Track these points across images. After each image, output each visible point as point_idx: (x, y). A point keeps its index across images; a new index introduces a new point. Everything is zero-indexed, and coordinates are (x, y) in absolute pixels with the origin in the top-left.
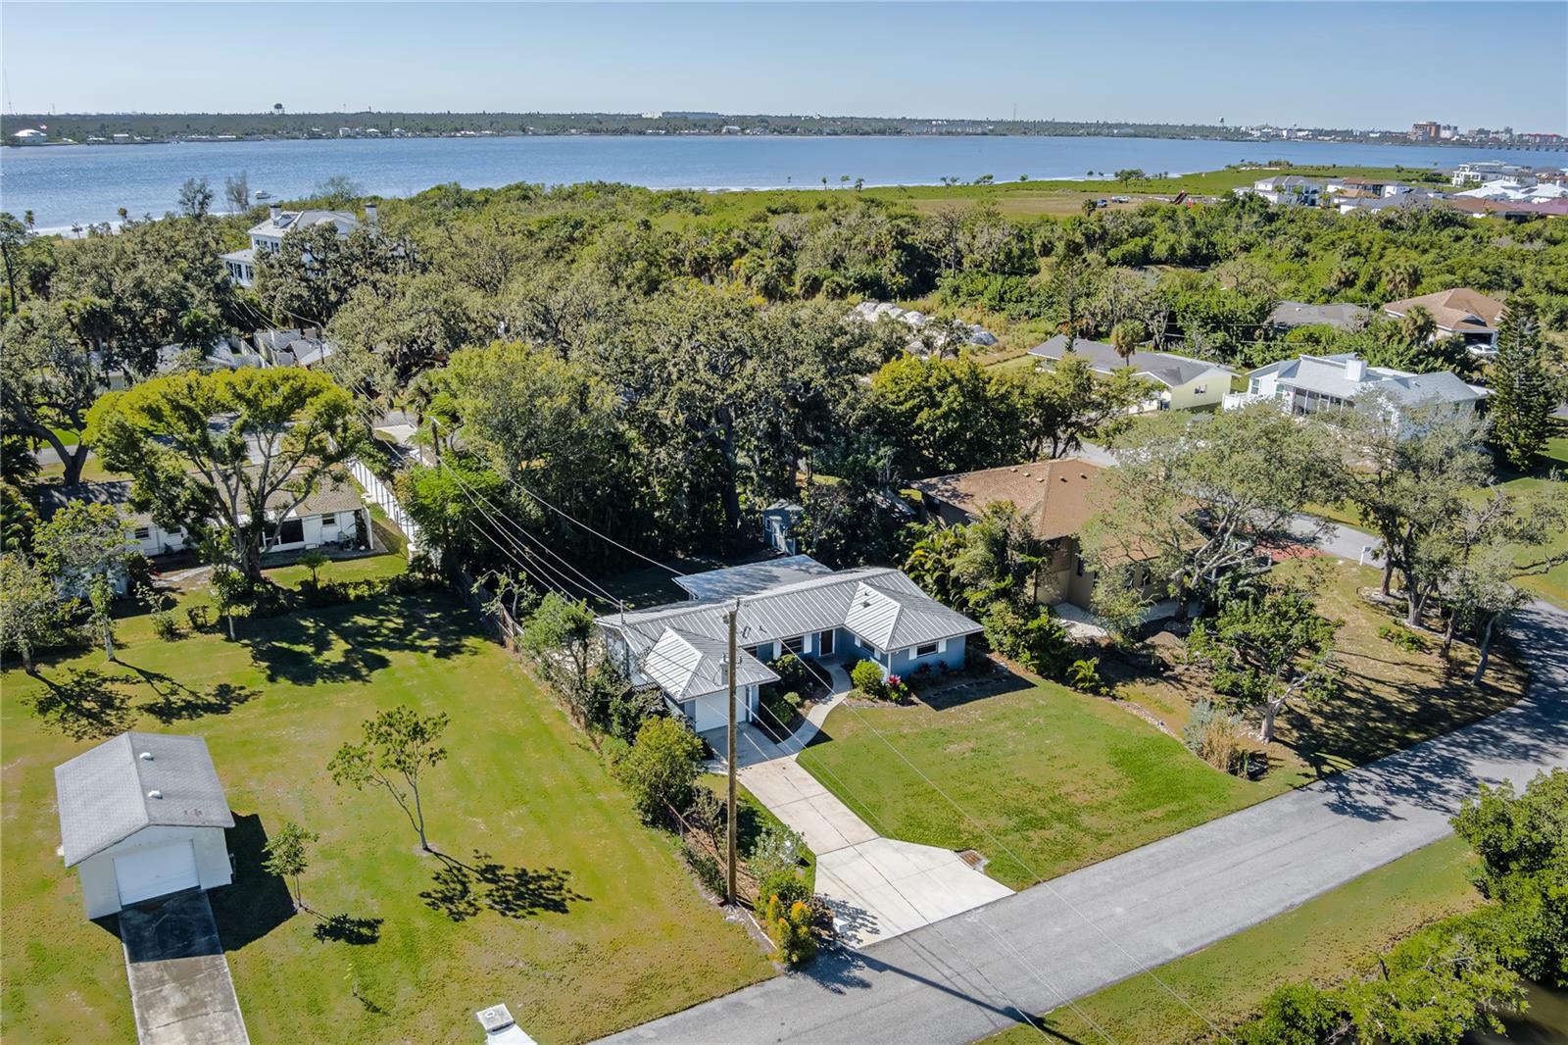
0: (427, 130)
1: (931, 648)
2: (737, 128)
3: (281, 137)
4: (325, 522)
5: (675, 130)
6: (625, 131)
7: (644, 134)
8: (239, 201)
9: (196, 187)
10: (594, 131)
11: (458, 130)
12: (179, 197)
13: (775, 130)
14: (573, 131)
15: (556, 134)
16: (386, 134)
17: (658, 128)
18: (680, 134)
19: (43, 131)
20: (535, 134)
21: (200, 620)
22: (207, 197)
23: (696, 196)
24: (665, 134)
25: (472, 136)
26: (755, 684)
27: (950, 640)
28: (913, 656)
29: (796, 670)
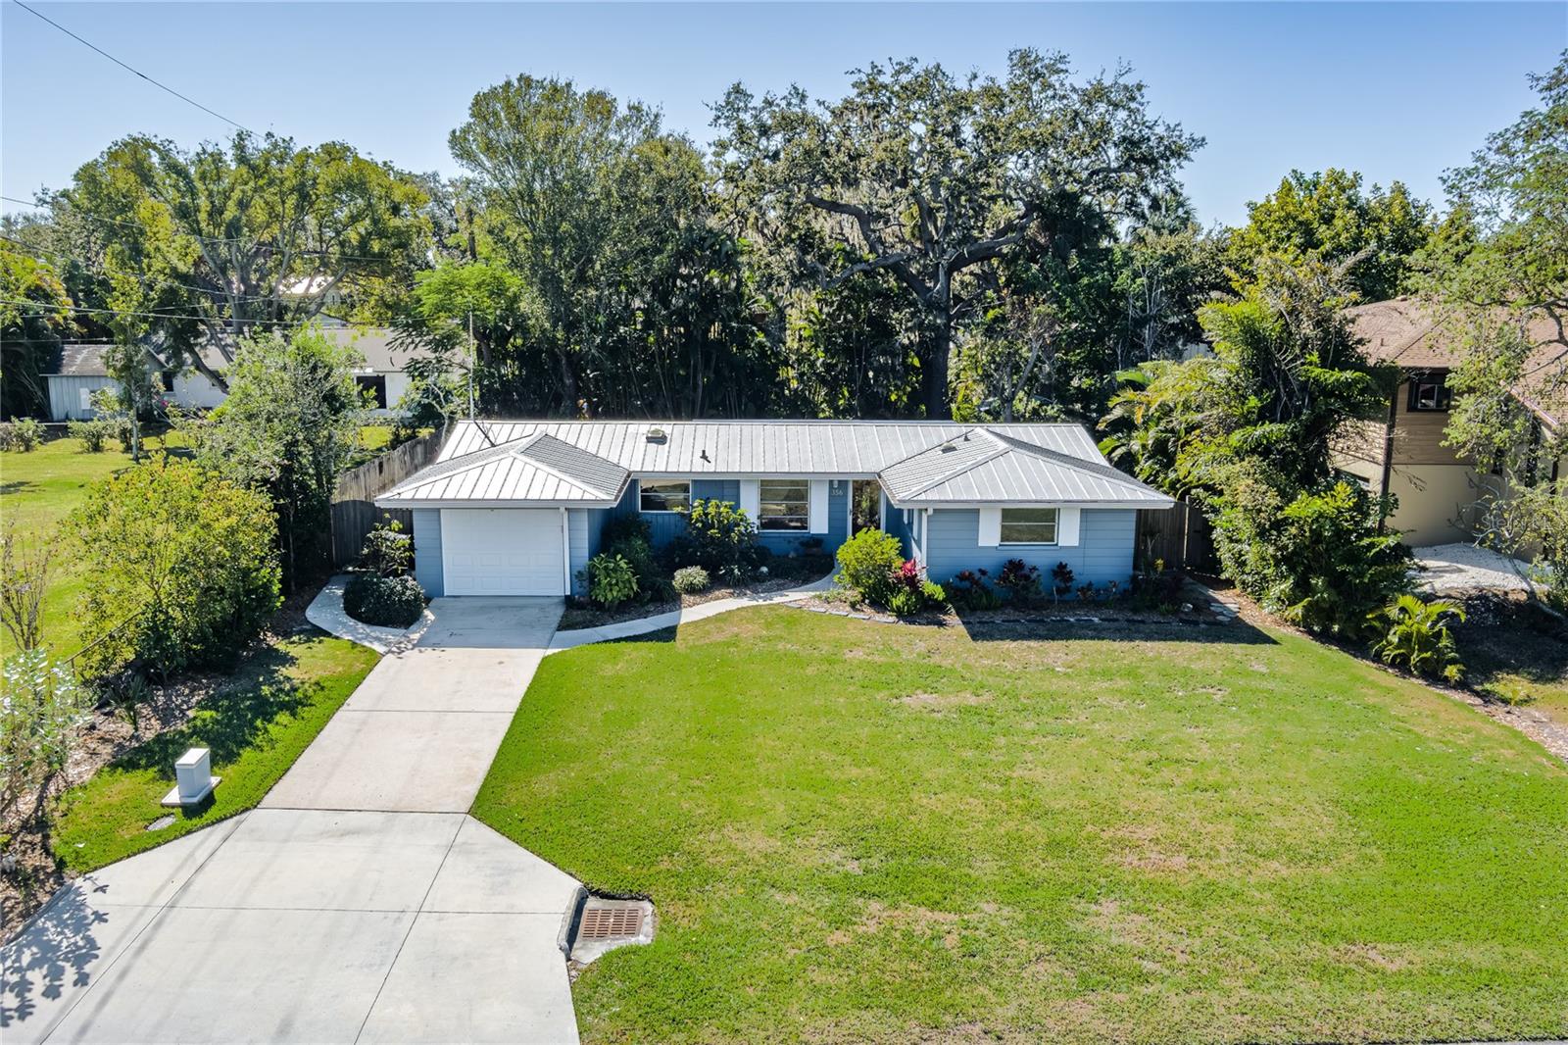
1: (1041, 522)
26: (572, 509)
27: (1090, 514)
28: (989, 534)
29: (727, 529)
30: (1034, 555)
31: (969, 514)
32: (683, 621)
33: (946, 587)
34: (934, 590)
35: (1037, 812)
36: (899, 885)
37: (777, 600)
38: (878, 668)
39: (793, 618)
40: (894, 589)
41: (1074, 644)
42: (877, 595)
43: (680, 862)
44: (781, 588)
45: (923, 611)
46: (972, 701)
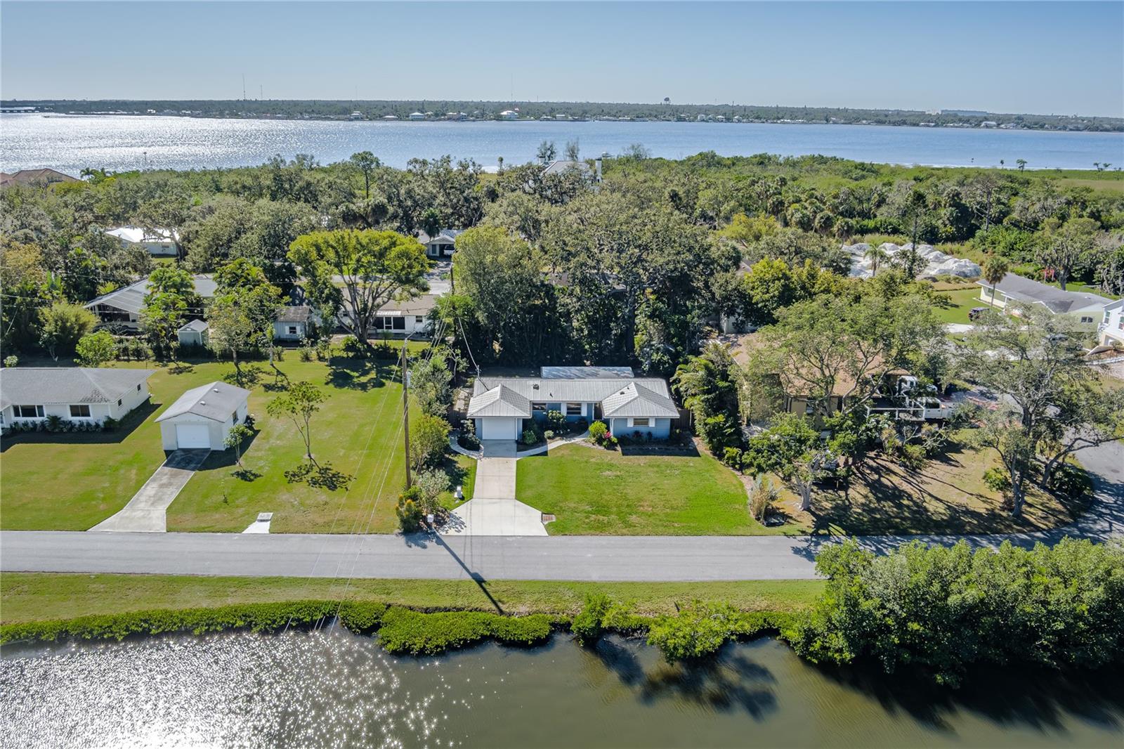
0: (758, 118)
1: (645, 421)
2: (994, 123)
3: (659, 119)
4: (417, 321)
5: (943, 123)
6: (904, 123)
7: (918, 125)
8: (572, 156)
9: (548, 146)
10: (880, 122)
11: (779, 119)
12: (538, 153)
13: (1025, 126)
14: (864, 122)
15: (850, 123)
16: (729, 120)
17: (929, 122)
18: (946, 126)
19: (516, 112)
20: (835, 123)
21: (321, 355)
22: (552, 153)
23: (875, 167)
24: (934, 126)
25: (789, 123)
26: (518, 418)
27: (657, 420)
28: (630, 424)
29: (558, 419)
30: (642, 429)
31: (625, 420)
32: (549, 448)
33: (618, 438)
34: (614, 440)
35: (626, 499)
36: (598, 512)
37: (573, 441)
38: (598, 464)
39: (577, 448)
40: (604, 440)
41: (648, 457)
42: (600, 441)
43: (558, 508)
44: (573, 437)
45: (611, 446)
46: (619, 474)
